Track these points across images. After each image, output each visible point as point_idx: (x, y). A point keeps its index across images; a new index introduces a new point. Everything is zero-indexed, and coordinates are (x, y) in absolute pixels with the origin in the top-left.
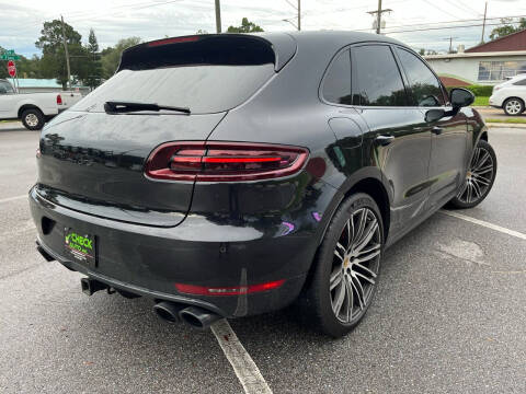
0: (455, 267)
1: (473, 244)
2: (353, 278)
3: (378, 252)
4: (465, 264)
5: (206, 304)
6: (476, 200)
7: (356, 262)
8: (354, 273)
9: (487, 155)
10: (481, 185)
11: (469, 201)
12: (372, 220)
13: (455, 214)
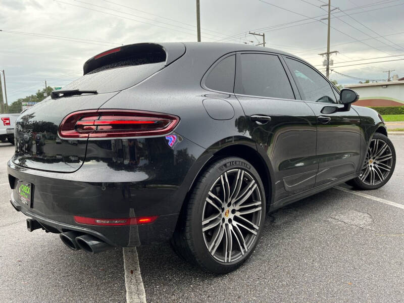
0: (343, 230)
1: (366, 215)
2: (234, 227)
3: (260, 208)
4: (352, 228)
5: (95, 232)
6: (379, 183)
7: (238, 214)
8: (235, 223)
9: (385, 146)
10: (383, 171)
11: (373, 183)
12: (250, 181)
13: (359, 194)
